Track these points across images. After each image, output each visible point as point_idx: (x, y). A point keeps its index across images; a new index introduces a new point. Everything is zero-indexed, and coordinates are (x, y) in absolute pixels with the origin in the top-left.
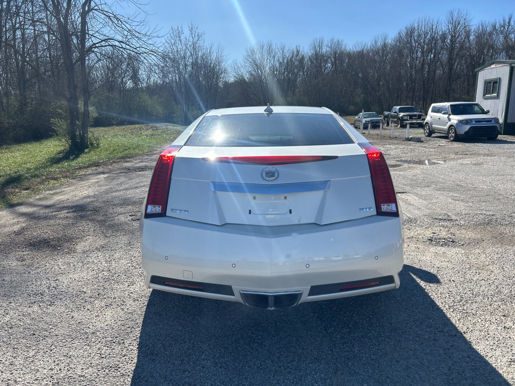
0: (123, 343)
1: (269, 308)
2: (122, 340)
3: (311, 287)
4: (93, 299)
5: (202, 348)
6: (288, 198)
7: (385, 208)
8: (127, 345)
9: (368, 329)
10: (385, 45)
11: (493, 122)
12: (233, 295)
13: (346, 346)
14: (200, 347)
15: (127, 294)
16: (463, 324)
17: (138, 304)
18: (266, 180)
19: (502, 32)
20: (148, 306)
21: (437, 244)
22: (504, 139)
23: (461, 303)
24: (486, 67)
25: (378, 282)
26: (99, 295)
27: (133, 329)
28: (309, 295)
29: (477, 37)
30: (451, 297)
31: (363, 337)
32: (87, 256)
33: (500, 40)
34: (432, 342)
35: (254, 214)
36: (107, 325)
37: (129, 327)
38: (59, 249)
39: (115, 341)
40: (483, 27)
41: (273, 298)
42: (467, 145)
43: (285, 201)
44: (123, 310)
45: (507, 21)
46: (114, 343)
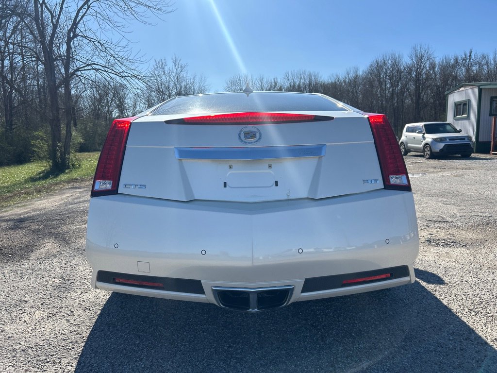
0: (60, 362)
1: (251, 310)
2: (59, 358)
3: (305, 279)
4: (33, 310)
5: (163, 367)
6: (273, 166)
7: (394, 180)
8: (63, 365)
9: (376, 338)
10: (356, 77)
11: (466, 140)
12: (203, 293)
13: (351, 360)
14: (161, 366)
15: (78, 302)
16: (492, 330)
17: (89, 314)
18: (246, 143)
19: (464, 66)
20: (100, 316)
21: (437, 244)
22: (477, 157)
23: (482, 306)
24: (455, 90)
25: (389, 275)
26: (42, 304)
27: (76, 344)
28: (303, 291)
29: (441, 69)
30: (468, 299)
31: (371, 349)
32: (40, 263)
33: (462, 72)
34: (459, 353)
35: (230, 187)
36: (43, 340)
37: (71, 343)
38: (10, 257)
39: (49, 360)
40: (446, 60)
41: (256, 296)
42: (443, 161)
43: (270, 171)
44: (68, 321)
45: (468, 55)
46: (48, 362)
